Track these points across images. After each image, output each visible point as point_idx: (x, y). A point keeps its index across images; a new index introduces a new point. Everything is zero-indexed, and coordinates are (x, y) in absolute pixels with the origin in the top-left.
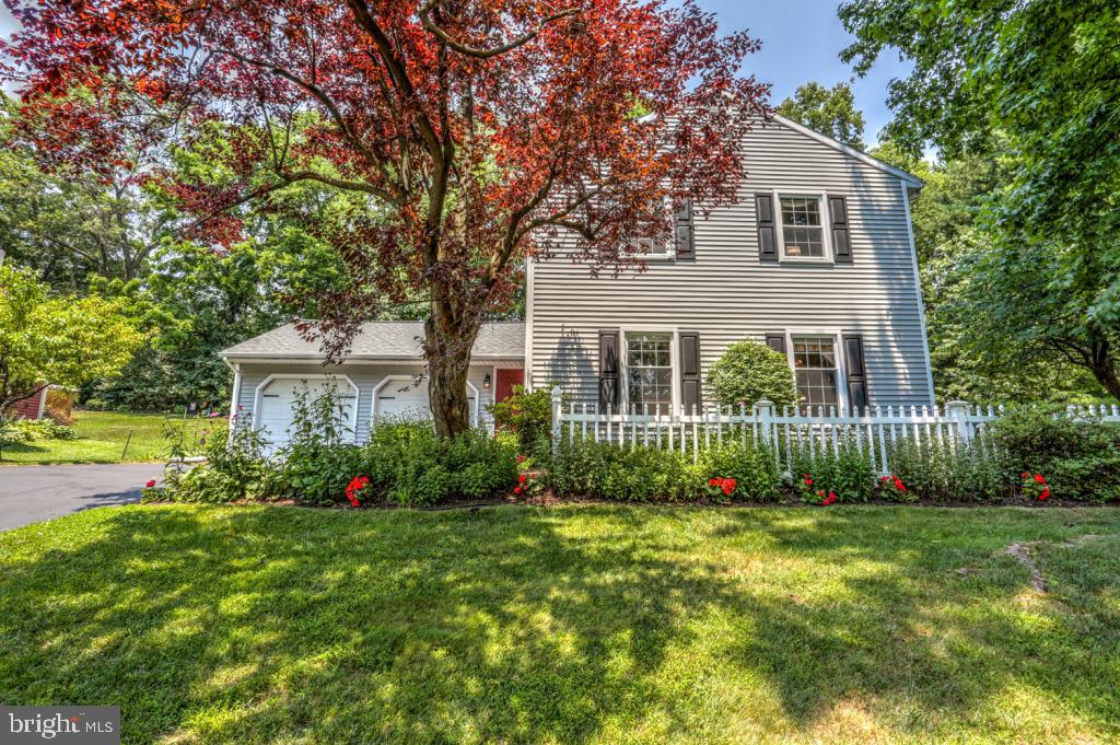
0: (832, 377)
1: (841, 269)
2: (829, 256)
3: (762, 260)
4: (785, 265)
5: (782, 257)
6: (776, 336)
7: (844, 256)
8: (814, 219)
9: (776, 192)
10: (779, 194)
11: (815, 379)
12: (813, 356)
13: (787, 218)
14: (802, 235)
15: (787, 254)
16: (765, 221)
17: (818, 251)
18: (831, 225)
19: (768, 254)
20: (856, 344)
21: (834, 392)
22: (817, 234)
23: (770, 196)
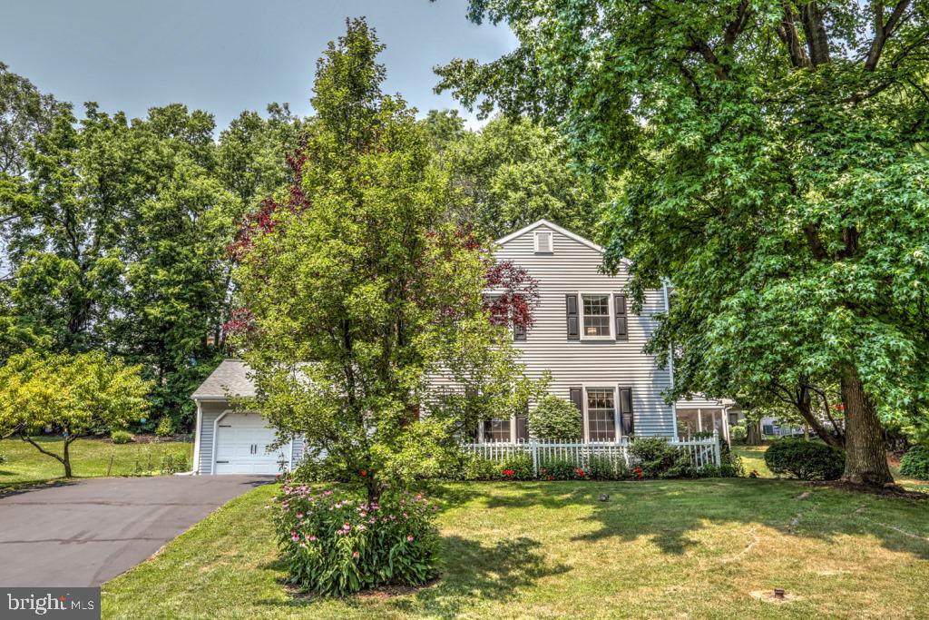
0: (611, 414)
1: (620, 344)
2: (613, 336)
3: (569, 339)
4: (584, 342)
5: (582, 337)
6: (576, 389)
7: (623, 334)
8: (605, 310)
9: (580, 293)
10: (582, 294)
11: (601, 415)
12: (600, 401)
13: (587, 310)
14: (596, 321)
15: (586, 334)
16: (572, 311)
17: (606, 332)
18: (615, 314)
19: (573, 334)
20: (628, 395)
21: (614, 423)
22: (606, 321)
23: (576, 296)
